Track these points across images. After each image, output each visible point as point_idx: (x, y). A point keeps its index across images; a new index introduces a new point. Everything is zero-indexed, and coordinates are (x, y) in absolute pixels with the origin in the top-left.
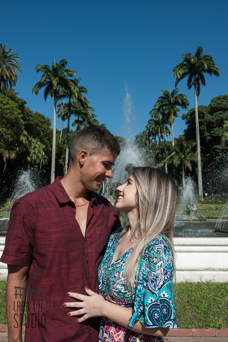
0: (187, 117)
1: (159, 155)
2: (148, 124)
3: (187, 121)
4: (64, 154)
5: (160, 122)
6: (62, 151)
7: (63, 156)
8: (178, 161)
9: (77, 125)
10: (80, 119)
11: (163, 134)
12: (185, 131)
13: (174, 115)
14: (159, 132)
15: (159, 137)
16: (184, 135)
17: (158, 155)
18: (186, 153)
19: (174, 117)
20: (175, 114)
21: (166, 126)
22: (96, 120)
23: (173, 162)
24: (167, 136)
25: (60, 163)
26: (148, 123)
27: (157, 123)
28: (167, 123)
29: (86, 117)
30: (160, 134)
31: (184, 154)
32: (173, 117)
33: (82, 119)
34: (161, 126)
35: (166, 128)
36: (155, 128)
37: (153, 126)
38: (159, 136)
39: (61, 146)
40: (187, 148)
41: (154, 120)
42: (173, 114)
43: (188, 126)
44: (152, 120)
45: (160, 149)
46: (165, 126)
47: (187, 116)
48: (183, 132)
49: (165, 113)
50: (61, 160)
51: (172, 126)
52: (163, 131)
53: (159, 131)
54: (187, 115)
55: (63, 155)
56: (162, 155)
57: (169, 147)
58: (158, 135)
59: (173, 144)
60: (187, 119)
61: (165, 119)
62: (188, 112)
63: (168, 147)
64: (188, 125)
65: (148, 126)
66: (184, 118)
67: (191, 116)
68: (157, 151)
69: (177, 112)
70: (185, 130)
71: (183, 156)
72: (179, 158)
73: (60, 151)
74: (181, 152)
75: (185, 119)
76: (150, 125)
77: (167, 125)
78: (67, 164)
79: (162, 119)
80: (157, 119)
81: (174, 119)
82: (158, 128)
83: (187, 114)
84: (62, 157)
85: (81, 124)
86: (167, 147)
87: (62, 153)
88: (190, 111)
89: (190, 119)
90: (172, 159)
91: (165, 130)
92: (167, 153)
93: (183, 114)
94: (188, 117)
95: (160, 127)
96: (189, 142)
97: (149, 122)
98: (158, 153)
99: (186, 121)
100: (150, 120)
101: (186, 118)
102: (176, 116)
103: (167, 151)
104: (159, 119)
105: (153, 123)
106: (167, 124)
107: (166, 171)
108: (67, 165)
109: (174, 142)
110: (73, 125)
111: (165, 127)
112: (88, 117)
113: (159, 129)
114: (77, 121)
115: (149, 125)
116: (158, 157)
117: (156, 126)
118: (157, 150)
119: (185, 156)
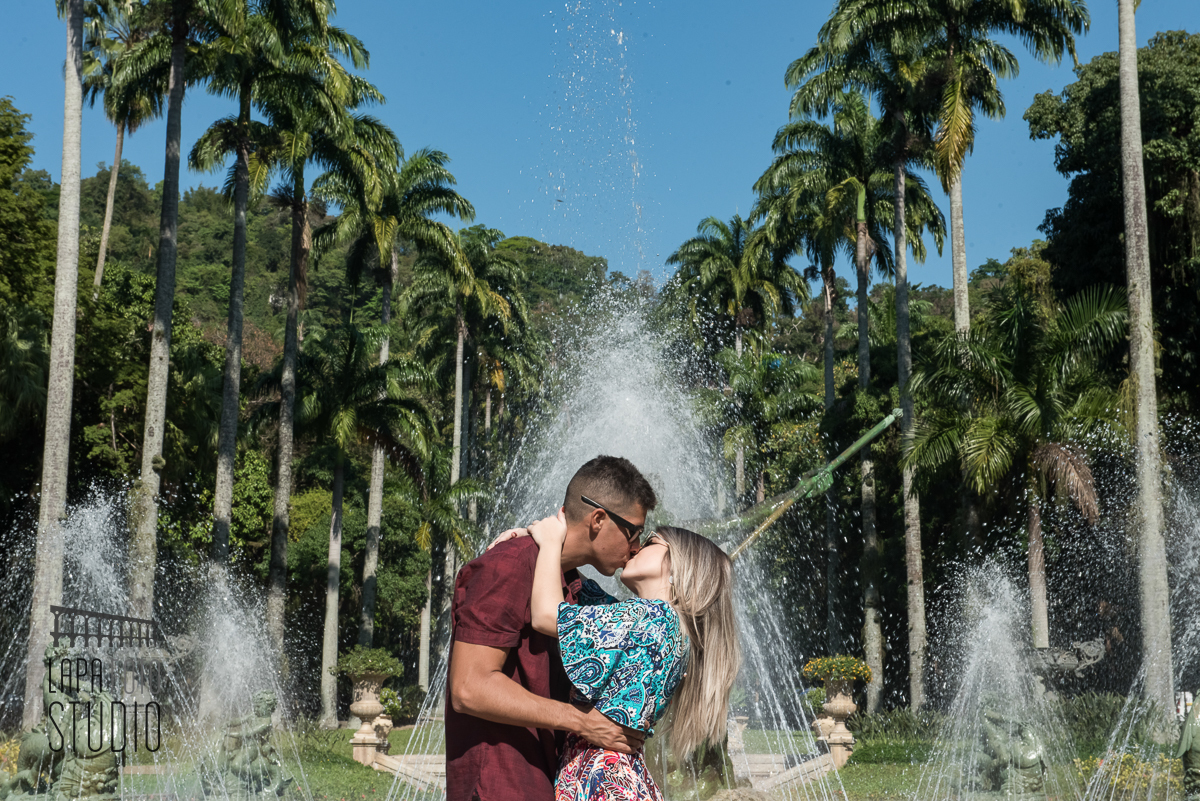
0: (1064, 118)
1: (861, 397)
2: (779, 163)
3: (1064, 147)
4: (128, 385)
5: (869, 150)
6: (113, 361)
7: (123, 398)
8: (991, 450)
9: (231, 158)
10: (257, 115)
11: (890, 239)
12: (1053, 221)
13: (968, 104)
14: (861, 226)
15: (855, 260)
16: (1045, 254)
17: (854, 401)
18: (1055, 391)
19: (971, 116)
20: (979, 93)
21: (910, 177)
22: (381, 129)
23: (955, 461)
24: (918, 251)
25: (96, 450)
26: (773, 157)
27: (842, 154)
28: (916, 156)
29: (299, 104)
30: (864, 242)
31: (1041, 398)
32: (958, 113)
33: (265, 115)
34: (874, 178)
35: (915, 195)
36: (824, 193)
37: (814, 175)
38: (862, 254)
39: (102, 322)
40: (1059, 348)
41: (825, 131)
42: (963, 96)
43: (1073, 181)
44: (808, 128)
45: (864, 352)
46: (902, 179)
47: (1068, 110)
48: (1041, 228)
49: (900, 78)
50: (105, 431)
51: (957, 187)
52: (889, 217)
53: (861, 215)
54: (1064, 100)
55: (118, 388)
56: (884, 398)
57: (936, 335)
58: (853, 248)
59: (963, 321)
60: (1067, 137)
61: (903, 130)
62: (1074, 79)
63: (925, 337)
64: (1074, 175)
65: (776, 182)
66: (1045, 127)
67: (1090, 118)
68: (846, 370)
69: (993, 74)
70: (1051, 215)
71: (1035, 412)
72: (1003, 426)
73: (96, 364)
74: (1021, 380)
75: (1052, 133)
76: (792, 174)
77: (915, 169)
78: (155, 461)
79: (885, 126)
80: (846, 127)
81: (970, 128)
82: (851, 192)
83: (1066, 93)
84: (113, 404)
85: (263, 158)
86: (915, 342)
87: (112, 377)
88: (1090, 75)
89: (1086, 133)
90: (954, 434)
91: (902, 211)
92: (918, 380)
93: (1037, 97)
94: (1073, 116)
95: (865, 182)
96: (1077, 307)
97: (777, 144)
98: (850, 388)
99: (1058, 148)
100: (793, 132)
101: (1057, 123)
102: (988, 107)
103: (915, 371)
104: (862, 121)
105: (810, 154)
106: (921, 163)
107: (908, 521)
108: (156, 470)
109: (965, 303)
110: (196, 161)
111: (902, 189)
112: (317, 104)
113: (862, 197)
114: (230, 135)
115: (783, 169)
116: (854, 412)
117: (834, 177)
118: (845, 363)
119: (1048, 416)
